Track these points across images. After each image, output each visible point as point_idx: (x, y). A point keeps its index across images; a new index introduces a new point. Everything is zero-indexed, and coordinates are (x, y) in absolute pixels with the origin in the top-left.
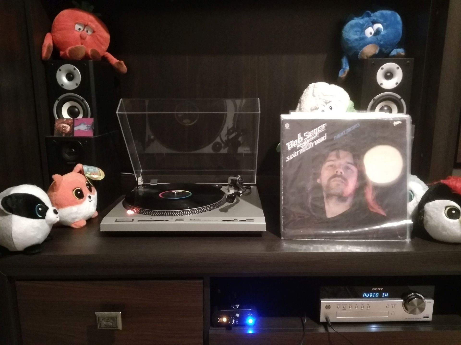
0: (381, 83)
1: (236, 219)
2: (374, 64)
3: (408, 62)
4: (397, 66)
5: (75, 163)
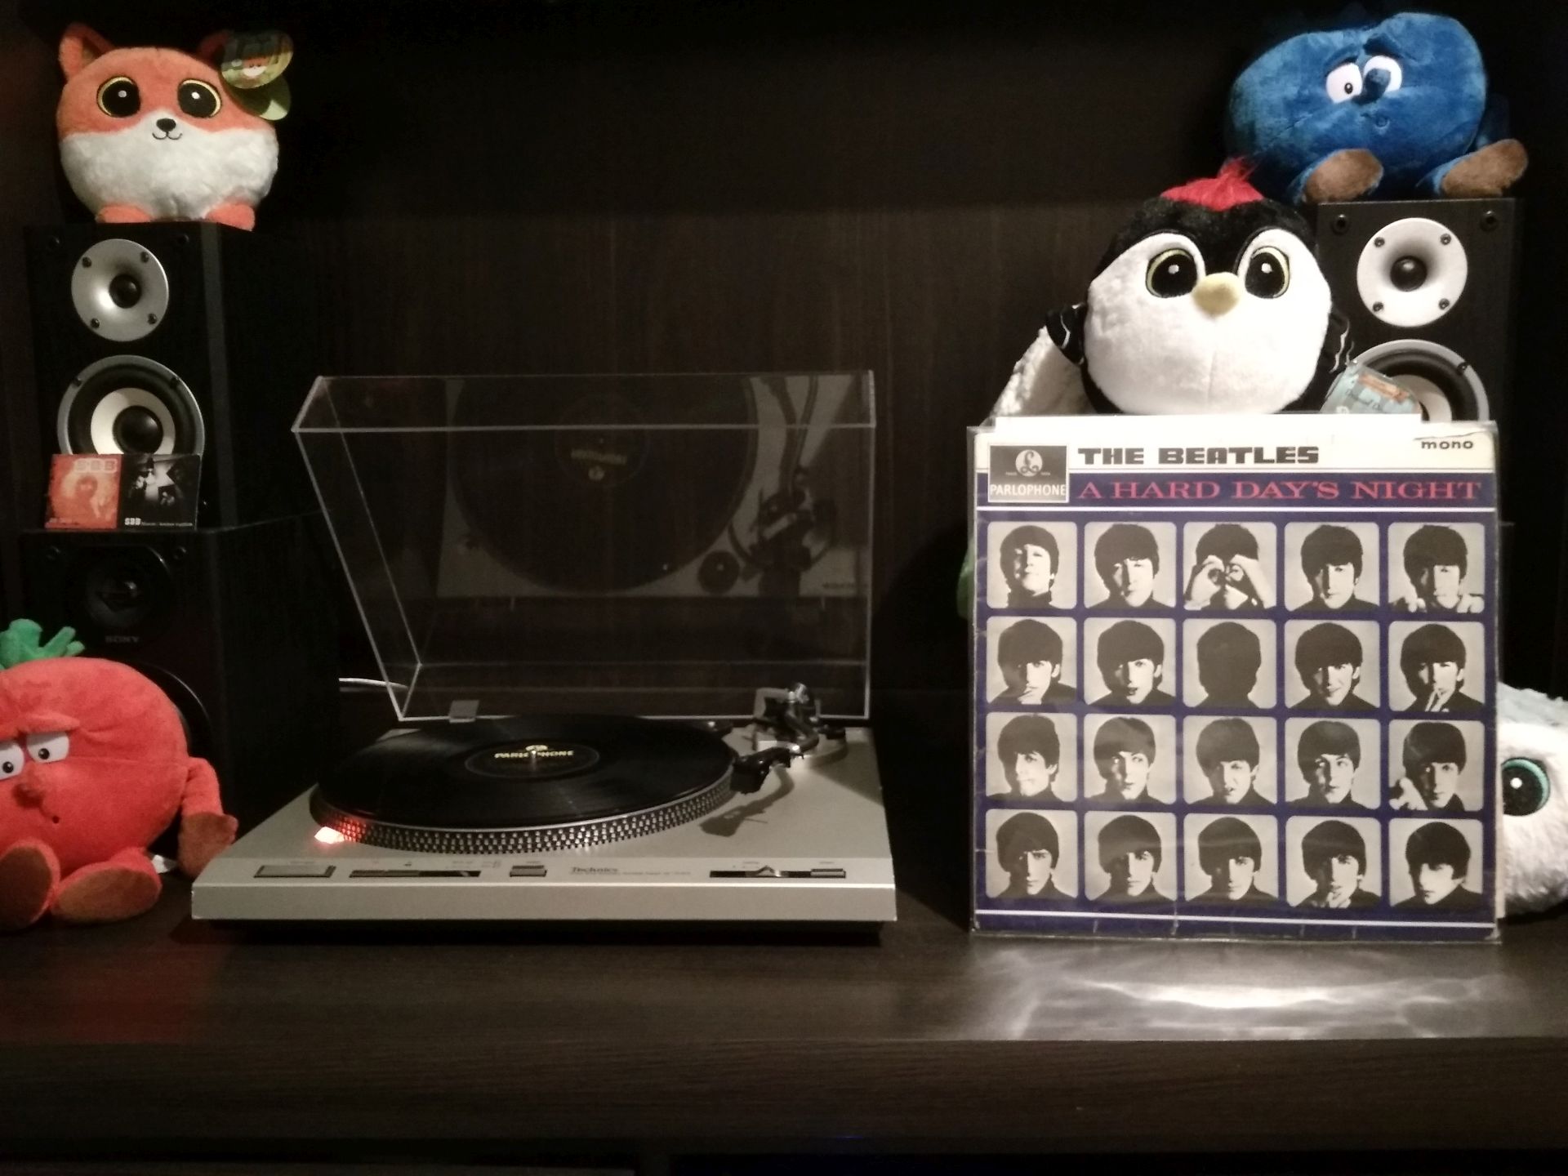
0: (1378, 300)
1: (771, 866)
2: (1342, 223)
3: (1489, 212)
4: (1444, 230)
5: (136, 639)
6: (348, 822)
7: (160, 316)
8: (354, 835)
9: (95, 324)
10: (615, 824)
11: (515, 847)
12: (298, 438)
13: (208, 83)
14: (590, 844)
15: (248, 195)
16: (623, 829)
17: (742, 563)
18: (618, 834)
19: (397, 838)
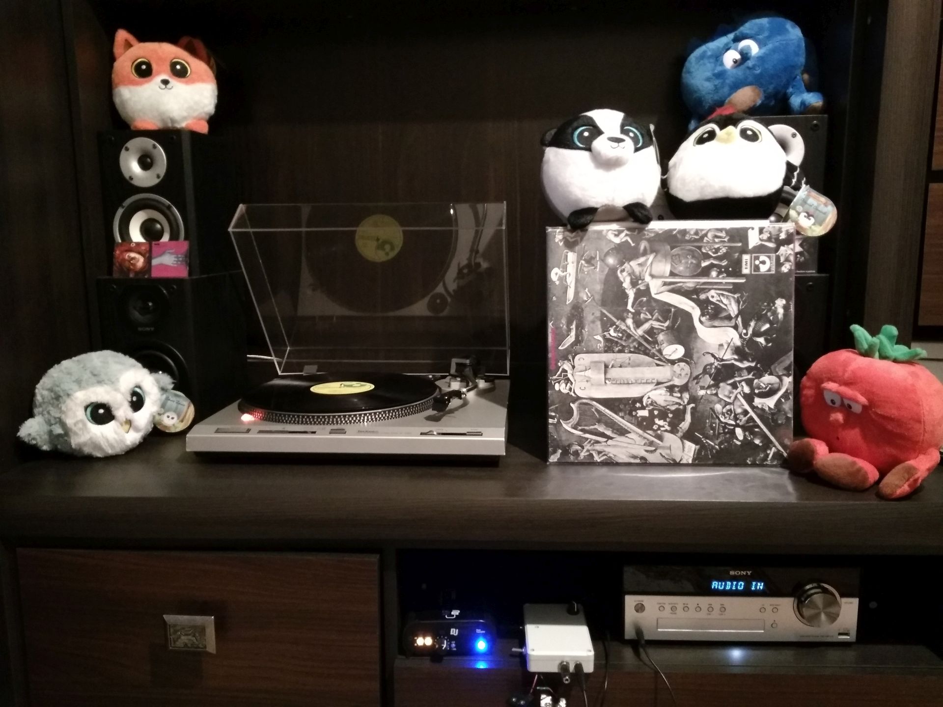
5: (152, 329)
6: (256, 412)
7: (162, 174)
8: (259, 417)
9: (131, 178)
10: (378, 414)
11: (333, 422)
12: (231, 234)
13: (184, 61)
14: (367, 422)
15: (204, 115)
16: (382, 415)
17: (449, 300)
18: (380, 418)
19: (279, 418)
